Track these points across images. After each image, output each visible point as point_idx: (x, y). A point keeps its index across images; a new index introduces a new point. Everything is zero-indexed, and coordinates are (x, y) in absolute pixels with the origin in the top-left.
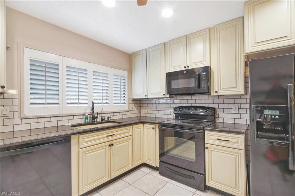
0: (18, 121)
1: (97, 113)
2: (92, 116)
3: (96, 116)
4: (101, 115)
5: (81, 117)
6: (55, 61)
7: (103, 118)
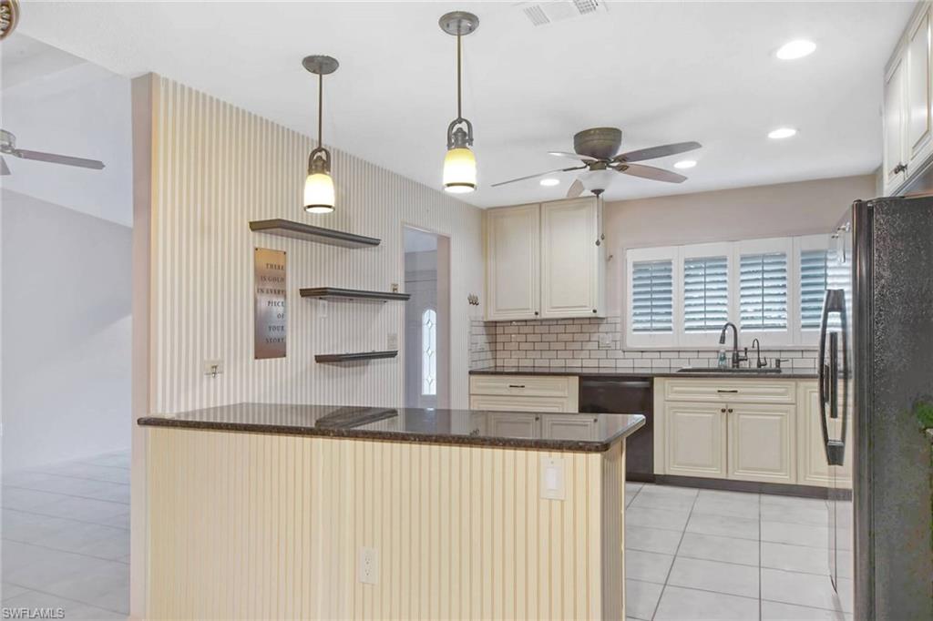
0: (620, 355)
1: (746, 349)
2: (734, 355)
3: (742, 354)
4: (756, 355)
5: (714, 355)
6: (666, 257)
7: (762, 361)
